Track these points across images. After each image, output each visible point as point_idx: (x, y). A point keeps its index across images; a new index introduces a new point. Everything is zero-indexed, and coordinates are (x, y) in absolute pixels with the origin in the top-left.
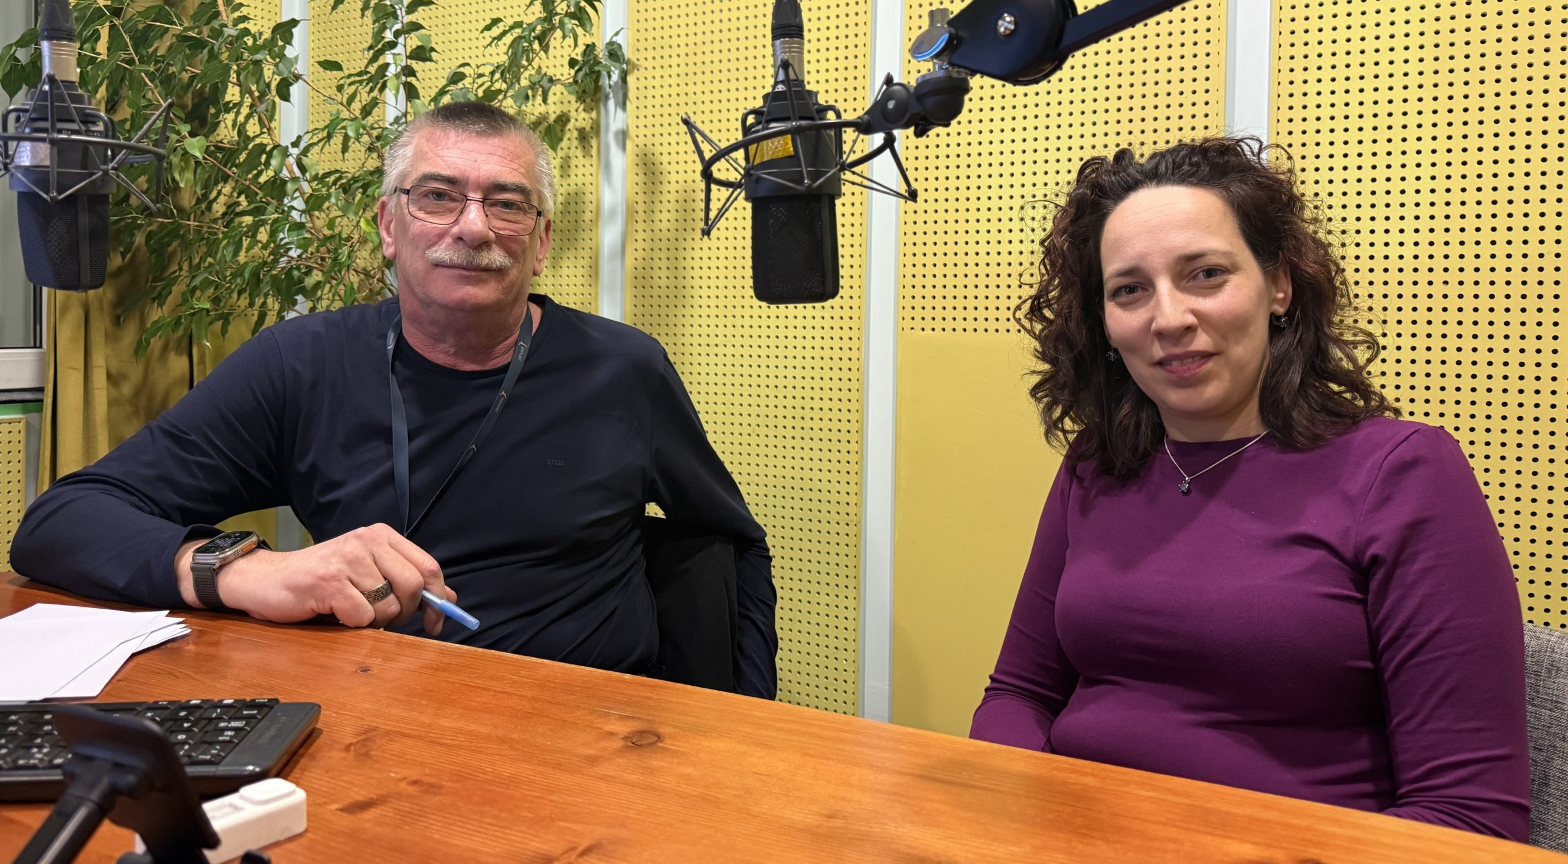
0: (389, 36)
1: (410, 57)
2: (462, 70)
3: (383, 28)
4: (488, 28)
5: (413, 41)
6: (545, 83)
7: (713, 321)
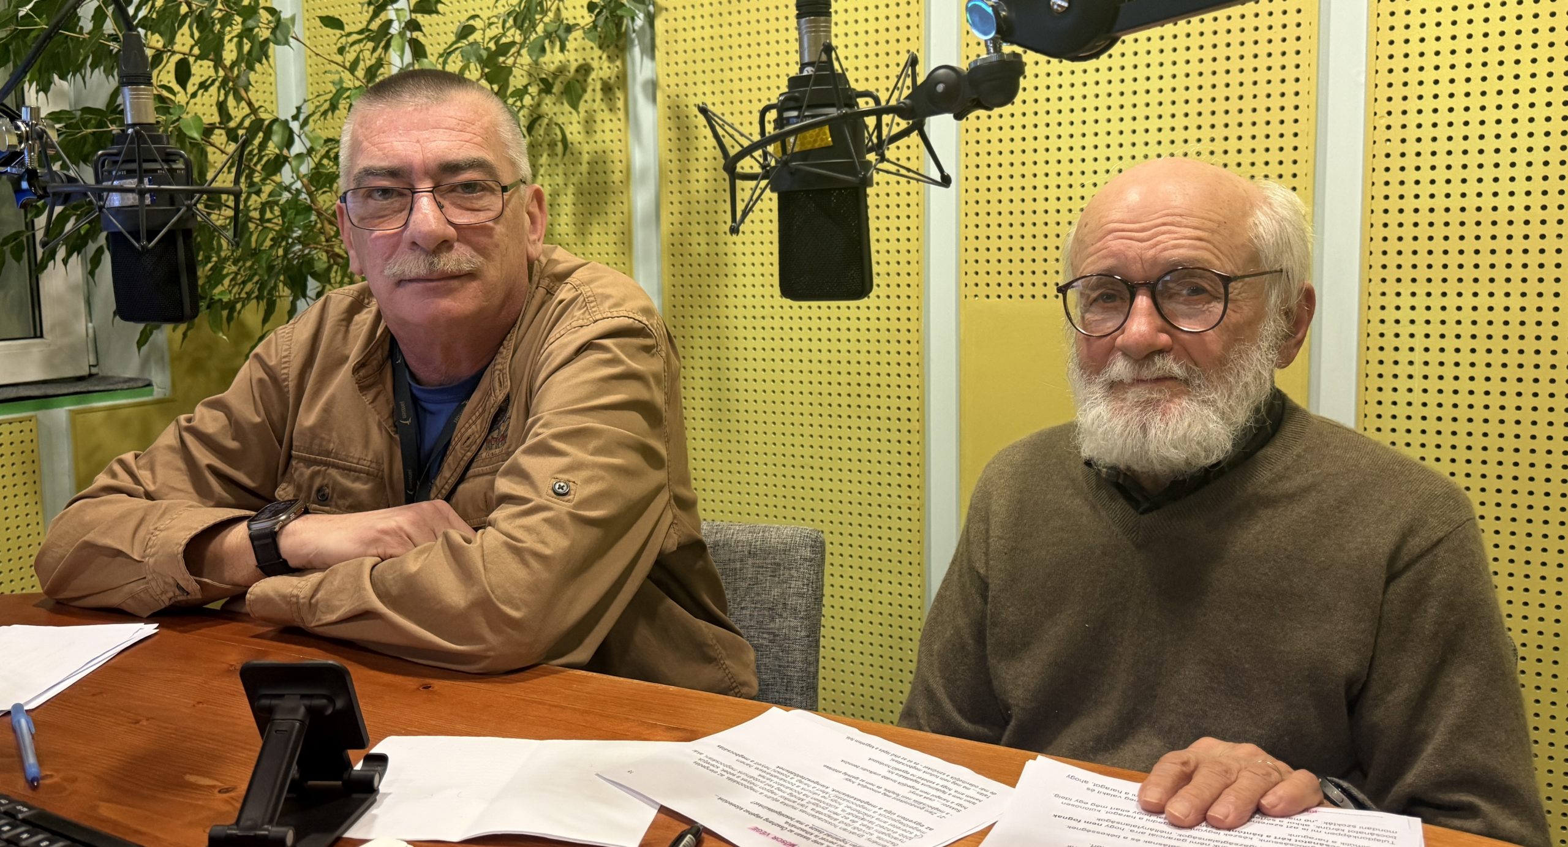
1: (413, 10)
2: (471, 22)
6: (561, 32)
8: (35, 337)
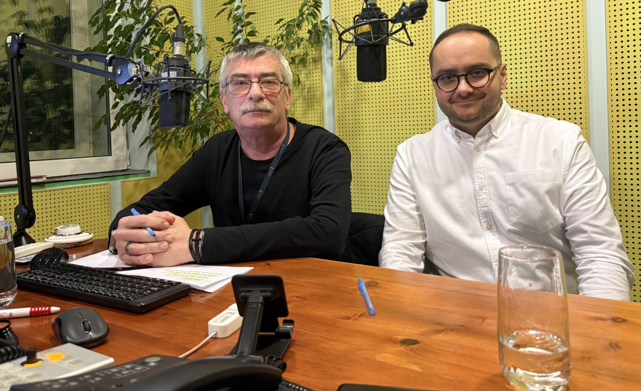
0: (239, 28)
1: (247, 35)
2: (268, 39)
3: (238, 25)
4: (278, 22)
5: (249, 29)
6: (299, 41)
7: (371, 133)
8: (109, 155)
